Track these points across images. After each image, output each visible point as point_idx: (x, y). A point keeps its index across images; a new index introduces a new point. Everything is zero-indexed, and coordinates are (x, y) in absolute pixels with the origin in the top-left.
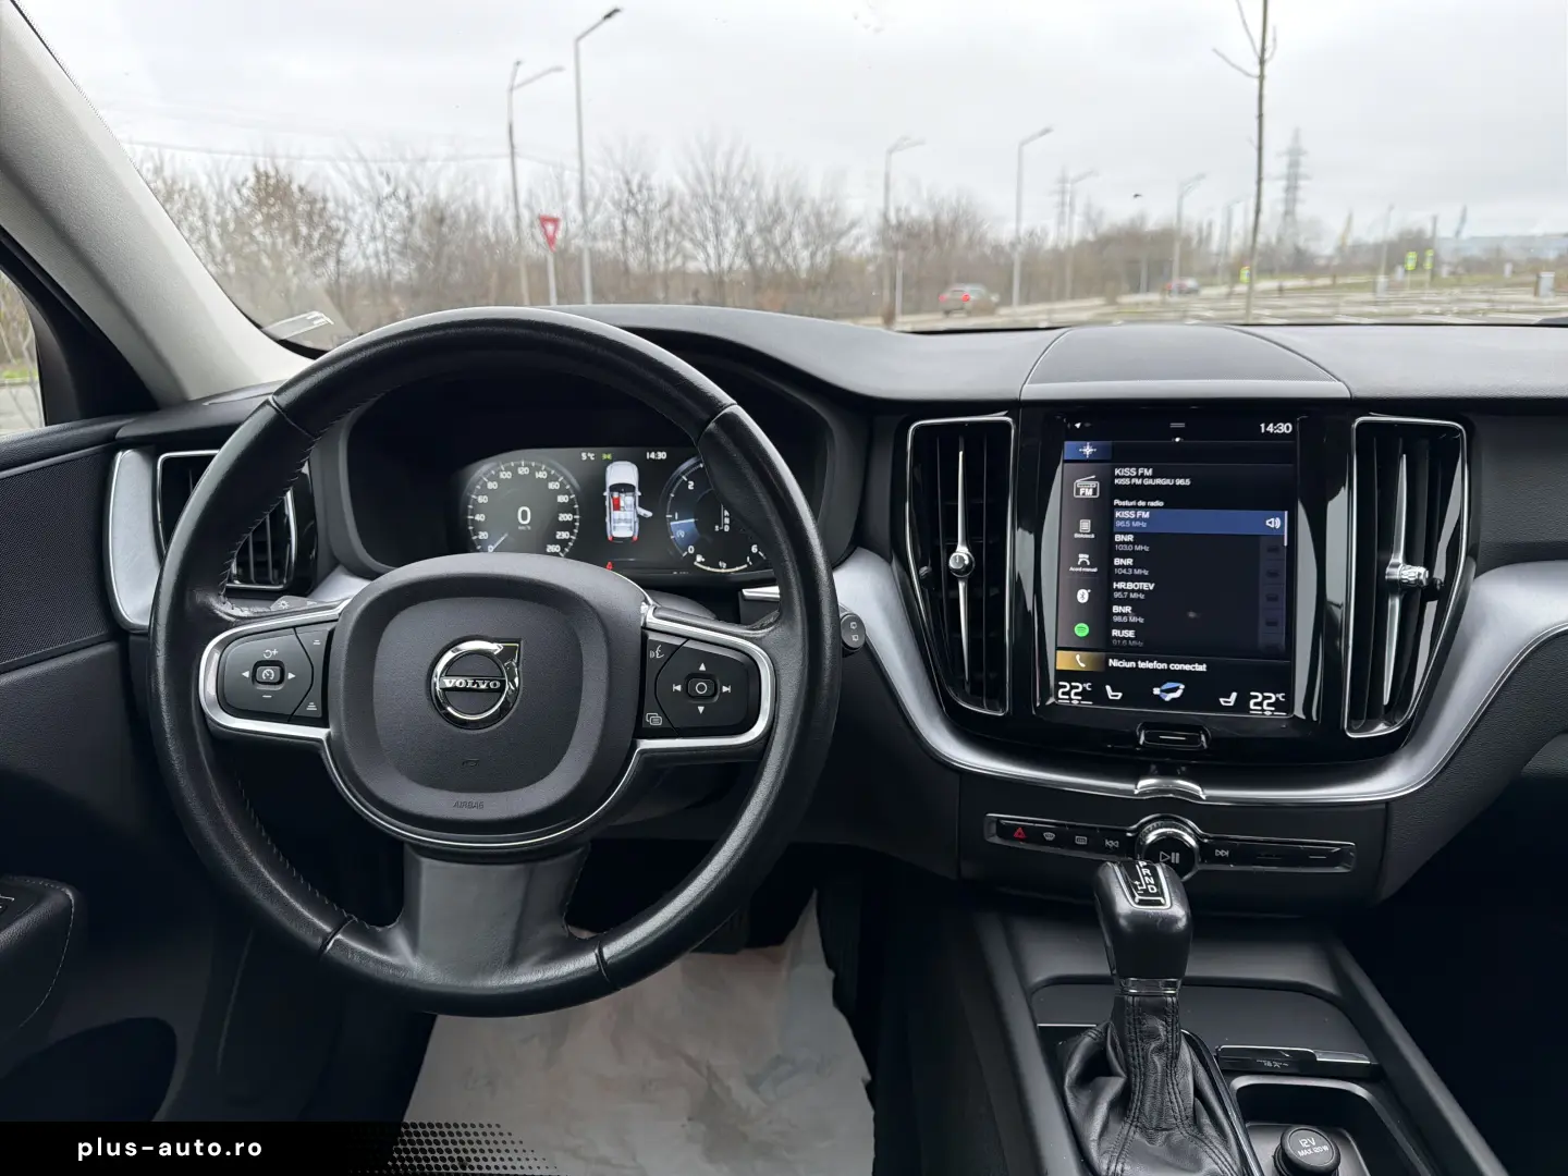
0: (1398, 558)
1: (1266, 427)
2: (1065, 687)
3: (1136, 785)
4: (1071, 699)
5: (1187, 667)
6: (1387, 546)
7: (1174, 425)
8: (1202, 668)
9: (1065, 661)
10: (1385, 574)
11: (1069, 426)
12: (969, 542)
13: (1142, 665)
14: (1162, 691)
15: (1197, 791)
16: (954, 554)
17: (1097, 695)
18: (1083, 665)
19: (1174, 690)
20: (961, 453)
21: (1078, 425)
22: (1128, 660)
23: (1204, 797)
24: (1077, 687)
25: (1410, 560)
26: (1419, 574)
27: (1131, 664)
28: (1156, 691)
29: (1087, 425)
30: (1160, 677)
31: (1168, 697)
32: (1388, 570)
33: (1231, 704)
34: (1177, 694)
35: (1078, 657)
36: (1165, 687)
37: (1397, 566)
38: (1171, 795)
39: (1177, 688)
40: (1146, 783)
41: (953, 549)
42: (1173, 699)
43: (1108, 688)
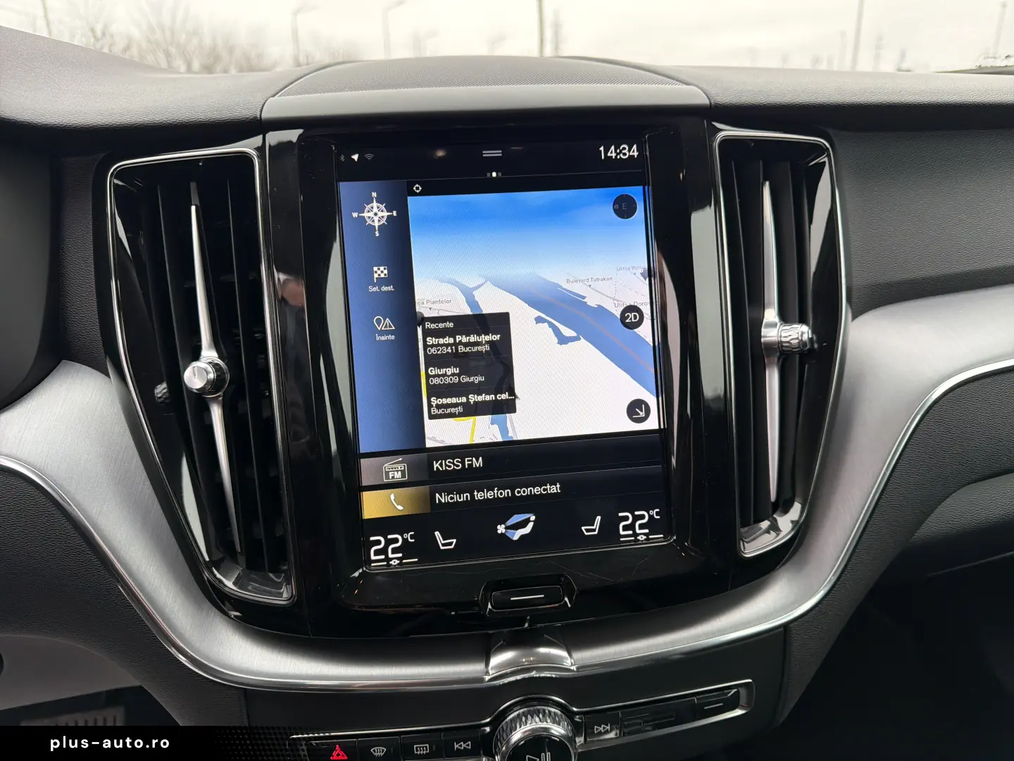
0: (771, 315)
1: (606, 151)
2: (378, 542)
3: (487, 664)
4: (388, 559)
5: (537, 490)
6: (759, 302)
7: (487, 154)
8: (554, 489)
9: (374, 505)
10: (760, 337)
11: (342, 158)
12: (217, 343)
13: (479, 496)
14: (506, 528)
15: (562, 658)
16: (195, 364)
17: (422, 548)
18: (400, 508)
19: (523, 524)
20: (193, 208)
21: (356, 157)
22: (460, 492)
23: (574, 668)
24: (396, 541)
25: (785, 317)
26: (803, 333)
27: (465, 496)
28: (501, 529)
29: (369, 156)
30: (504, 509)
31: (517, 535)
32: (764, 331)
33: (596, 533)
34: (527, 530)
35: (392, 497)
36: (512, 521)
37: (774, 325)
38: (534, 674)
39: (528, 521)
40: (500, 659)
41: (196, 355)
42: (522, 537)
43: (437, 533)
